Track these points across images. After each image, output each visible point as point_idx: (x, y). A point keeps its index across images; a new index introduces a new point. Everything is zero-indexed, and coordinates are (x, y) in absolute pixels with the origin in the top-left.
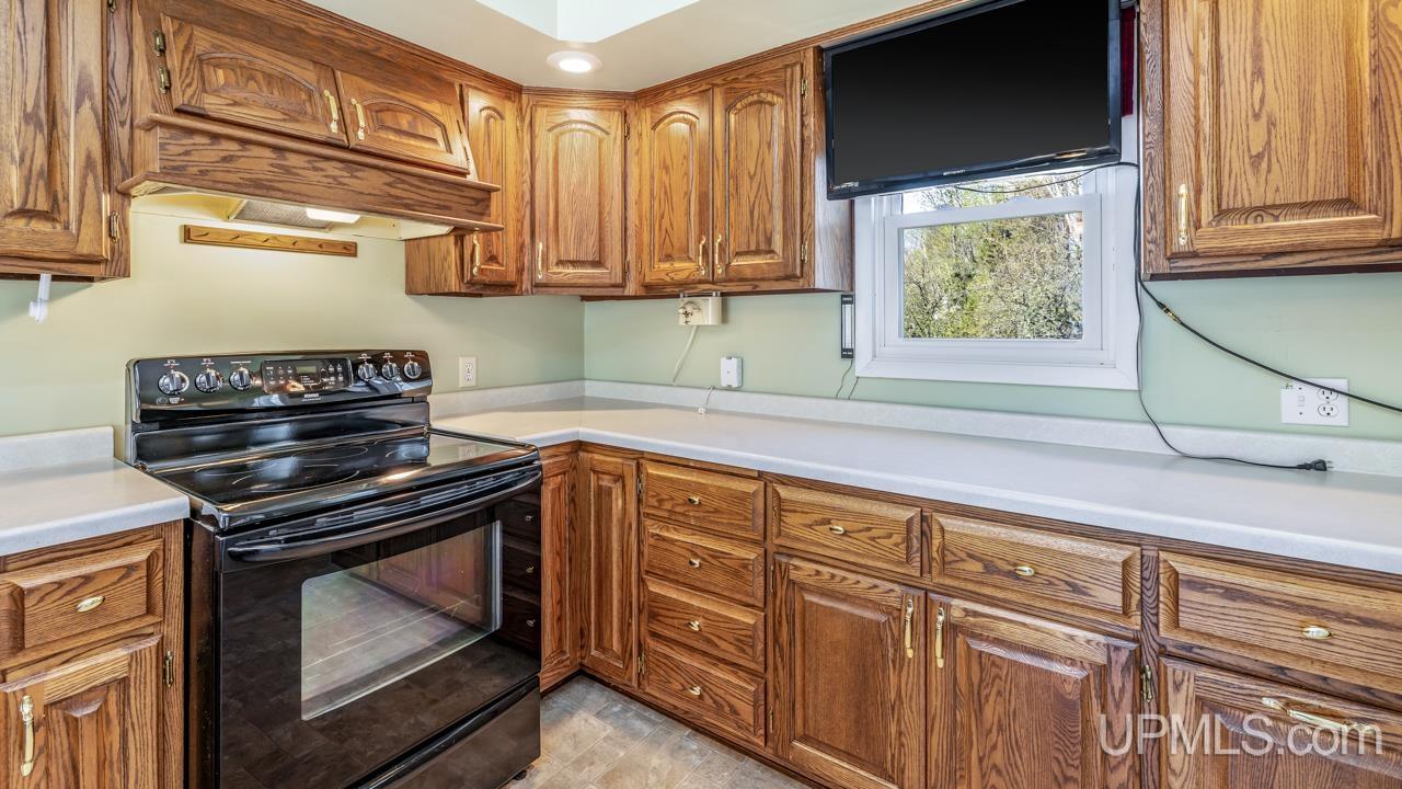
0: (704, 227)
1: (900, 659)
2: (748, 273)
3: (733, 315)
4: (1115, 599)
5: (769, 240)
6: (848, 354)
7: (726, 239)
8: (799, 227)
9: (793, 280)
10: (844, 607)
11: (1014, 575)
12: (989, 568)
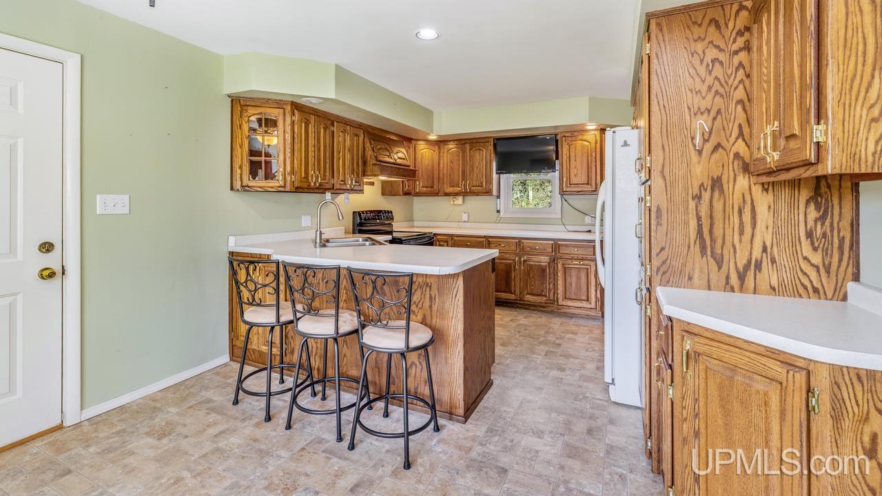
0: (464, 177)
1: (515, 269)
2: (476, 191)
3: (466, 201)
4: (550, 250)
5: (482, 183)
6: (498, 211)
7: (470, 182)
8: (489, 181)
9: (488, 192)
10: (504, 261)
11: (536, 249)
12: (531, 249)
